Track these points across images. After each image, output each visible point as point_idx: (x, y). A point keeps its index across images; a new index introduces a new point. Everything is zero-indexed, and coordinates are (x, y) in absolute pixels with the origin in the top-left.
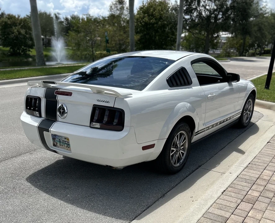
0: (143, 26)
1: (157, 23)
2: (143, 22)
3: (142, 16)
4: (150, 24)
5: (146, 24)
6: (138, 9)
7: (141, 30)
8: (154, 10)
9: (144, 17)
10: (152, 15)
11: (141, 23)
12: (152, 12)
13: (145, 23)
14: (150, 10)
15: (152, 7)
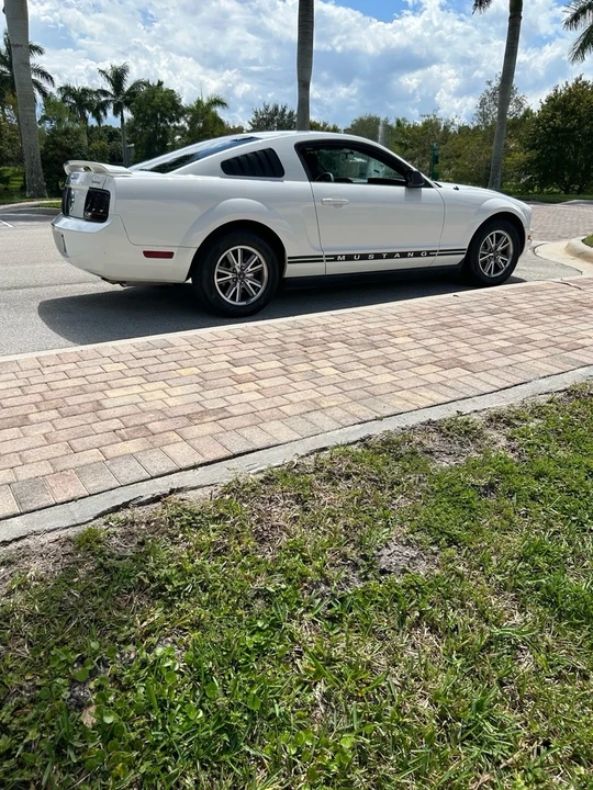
0: (548, 134)
1: (580, 128)
2: (549, 126)
3: (550, 115)
4: (564, 130)
5: (556, 130)
6: (545, 103)
7: (542, 142)
8: (579, 101)
9: (554, 116)
10: (573, 112)
11: (544, 128)
12: (574, 106)
13: (553, 128)
14: (570, 102)
15: (575, 96)
